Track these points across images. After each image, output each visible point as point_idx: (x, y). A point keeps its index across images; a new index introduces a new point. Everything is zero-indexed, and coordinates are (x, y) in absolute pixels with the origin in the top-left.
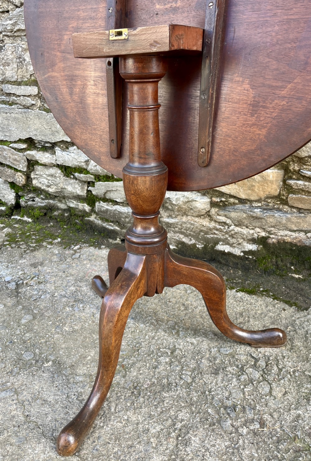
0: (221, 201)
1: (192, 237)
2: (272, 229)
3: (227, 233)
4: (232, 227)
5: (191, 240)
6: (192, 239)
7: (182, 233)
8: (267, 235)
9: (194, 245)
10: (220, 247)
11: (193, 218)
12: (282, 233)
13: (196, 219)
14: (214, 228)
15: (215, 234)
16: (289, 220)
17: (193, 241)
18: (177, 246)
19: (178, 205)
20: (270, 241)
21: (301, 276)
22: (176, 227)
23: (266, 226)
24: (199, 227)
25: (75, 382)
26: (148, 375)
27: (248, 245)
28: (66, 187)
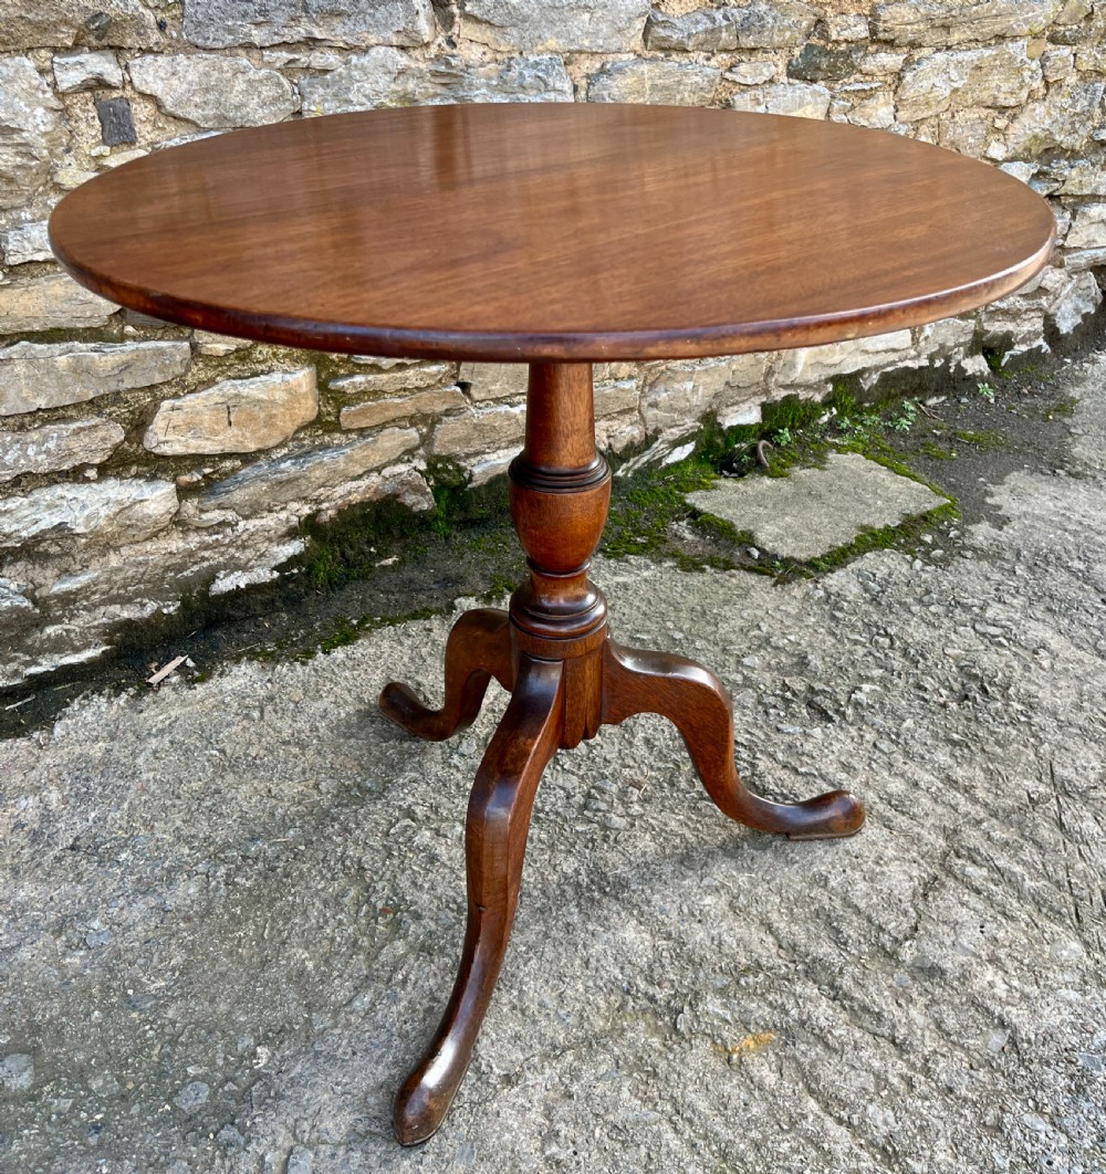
0: (205, 476)
1: (143, 597)
2: (322, 490)
3: (229, 545)
4: (242, 524)
5: (143, 605)
6: (146, 601)
7: (112, 601)
8: (314, 508)
9: (158, 613)
10: (224, 584)
11: (137, 547)
12: (340, 491)
13: (149, 546)
14: (200, 548)
15: (203, 559)
16: (350, 459)
17: (151, 607)
18: (107, 643)
19: (92, 532)
20: (324, 518)
21: (395, 558)
22: (94, 593)
23: (310, 491)
24: (161, 563)
25: (362, 1014)
26: (444, 878)
27: (281, 547)
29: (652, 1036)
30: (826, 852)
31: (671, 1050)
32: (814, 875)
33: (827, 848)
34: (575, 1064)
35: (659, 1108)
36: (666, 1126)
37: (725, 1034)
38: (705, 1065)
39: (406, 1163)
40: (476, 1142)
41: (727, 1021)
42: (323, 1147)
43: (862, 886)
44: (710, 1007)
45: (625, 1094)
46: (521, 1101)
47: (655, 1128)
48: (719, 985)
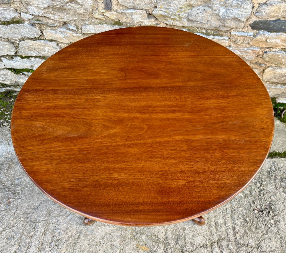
28: (19, 80)
29: (130, 234)
30: (191, 225)
31: (131, 239)
32: (184, 227)
33: (192, 224)
34: (115, 230)
35: (120, 247)
36: (119, 251)
37: (141, 243)
38: (133, 246)
39: (83, 226)
40: (92, 231)
41: (143, 242)
42: (75, 216)
43: (191, 236)
44: (143, 237)
45: (118, 241)
46: (103, 230)
47: (117, 249)
48: (148, 234)
